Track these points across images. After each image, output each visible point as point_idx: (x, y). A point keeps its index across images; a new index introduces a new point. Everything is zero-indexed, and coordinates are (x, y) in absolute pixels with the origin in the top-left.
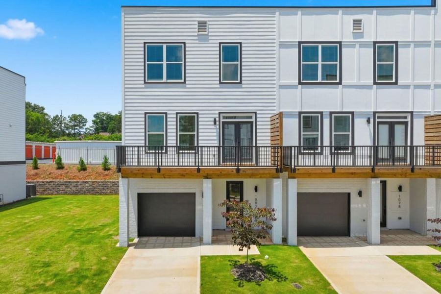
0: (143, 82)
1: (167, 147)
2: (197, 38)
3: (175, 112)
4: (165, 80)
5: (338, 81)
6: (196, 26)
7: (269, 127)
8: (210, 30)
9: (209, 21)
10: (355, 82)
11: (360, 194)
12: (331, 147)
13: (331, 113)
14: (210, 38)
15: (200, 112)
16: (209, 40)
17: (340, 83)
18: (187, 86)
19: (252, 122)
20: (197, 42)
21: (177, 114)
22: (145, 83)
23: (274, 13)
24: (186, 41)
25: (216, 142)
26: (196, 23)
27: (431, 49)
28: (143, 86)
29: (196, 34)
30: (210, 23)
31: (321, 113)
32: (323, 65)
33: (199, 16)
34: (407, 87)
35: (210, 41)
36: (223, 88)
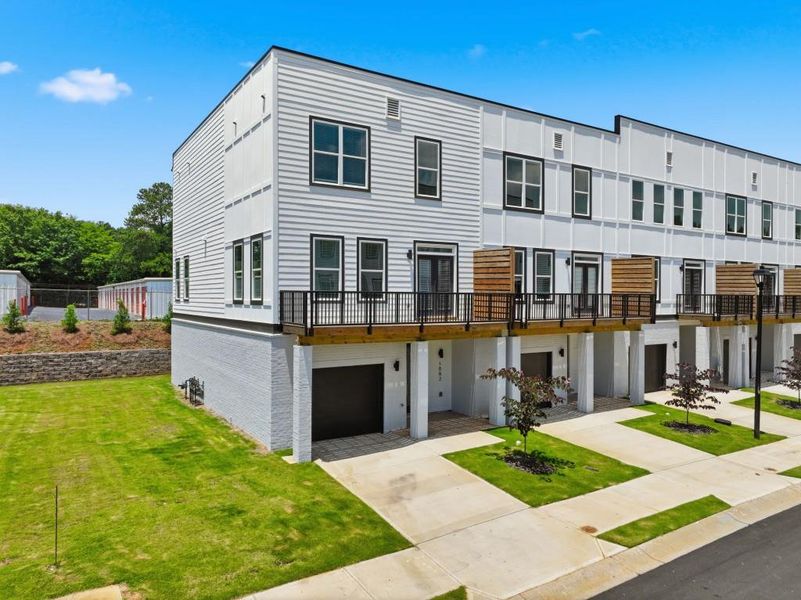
0: (308, 183)
1: (343, 293)
2: (385, 123)
3: (355, 237)
4: (340, 182)
5: (540, 209)
6: (386, 105)
7: (472, 265)
8: (403, 115)
9: (402, 101)
10: (555, 212)
11: (561, 353)
12: (534, 294)
13: (535, 250)
14: (403, 127)
15: (389, 239)
16: (400, 129)
17: (542, 212)
18: (373, 197)
19: (452, 257)
20: (385, 129)
21: (358, 239)
22: (311, 184)
23: (478, 107)
24: (372, 126)
25: (409, 285)
26: (386, 100)
27: (617, 181)
28: (308, 189)
29: (384, 117)
30: (404, 104)
31: (525, 249)
32: (527, 187)
33: (389, 91)
34: (598, 223)
35: (403, 132)
36: (419, 205)
